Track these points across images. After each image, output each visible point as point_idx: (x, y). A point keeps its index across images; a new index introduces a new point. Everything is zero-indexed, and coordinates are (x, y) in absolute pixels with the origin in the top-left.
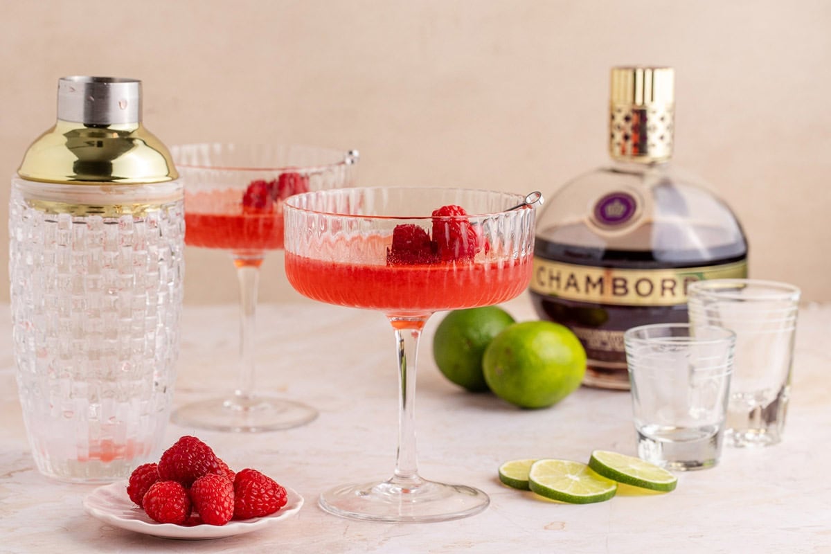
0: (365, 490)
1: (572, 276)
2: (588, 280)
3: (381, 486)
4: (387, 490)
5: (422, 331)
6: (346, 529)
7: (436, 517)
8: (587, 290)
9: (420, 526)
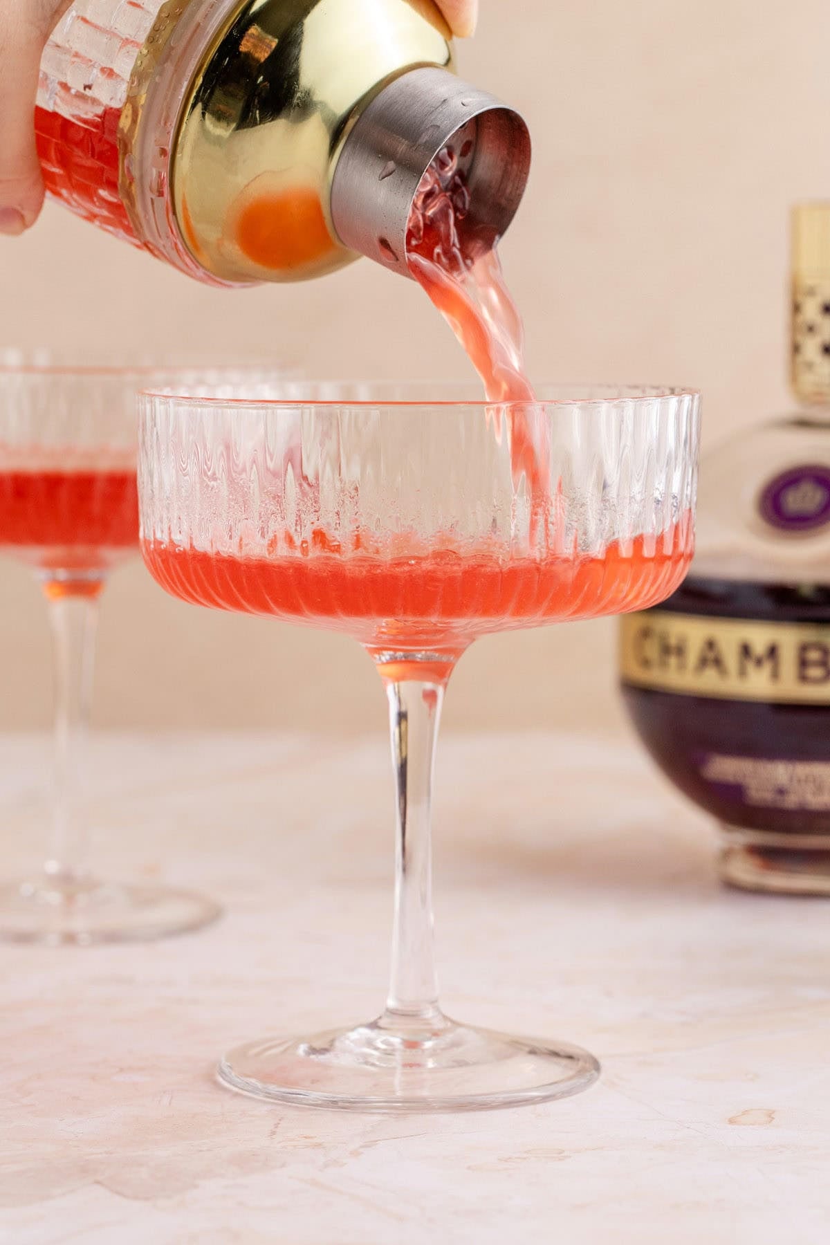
0: (318, 1044)
1: (711, 645)
2: (746, 650)
3: (353, 1035)
4: (370, 1043)
5: (445, 686)
6: (276, 1126)
7: (480, 1099)
8: (742, 673)
9: (445, 1118)
